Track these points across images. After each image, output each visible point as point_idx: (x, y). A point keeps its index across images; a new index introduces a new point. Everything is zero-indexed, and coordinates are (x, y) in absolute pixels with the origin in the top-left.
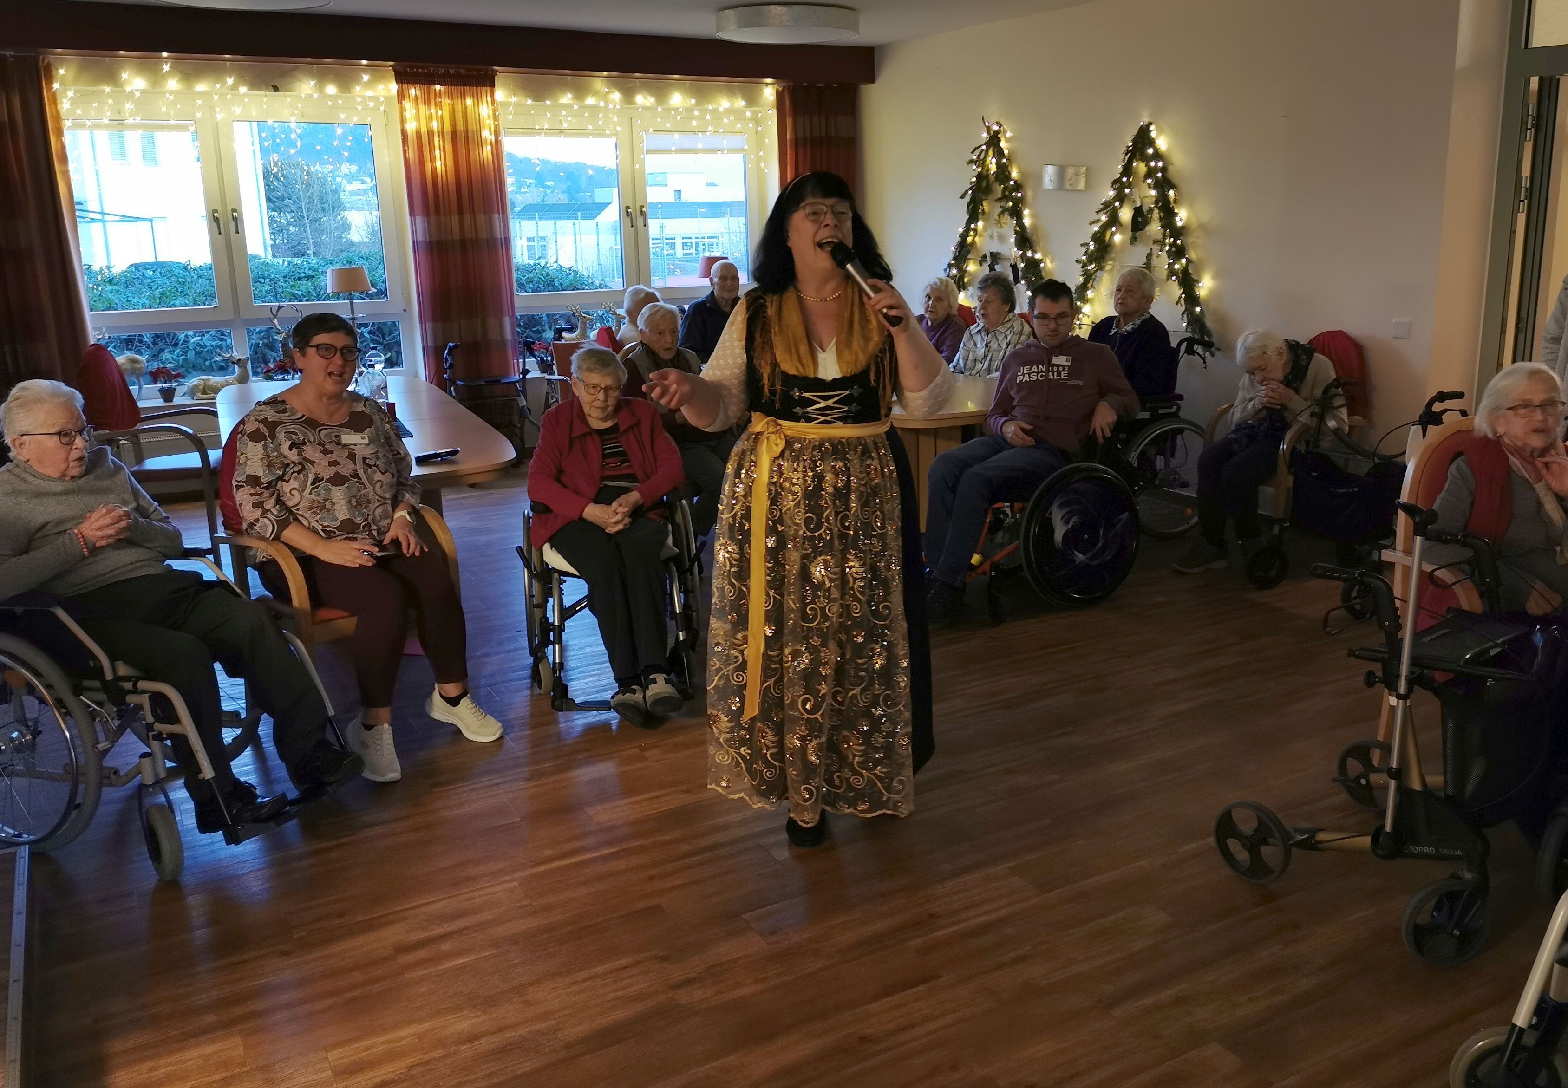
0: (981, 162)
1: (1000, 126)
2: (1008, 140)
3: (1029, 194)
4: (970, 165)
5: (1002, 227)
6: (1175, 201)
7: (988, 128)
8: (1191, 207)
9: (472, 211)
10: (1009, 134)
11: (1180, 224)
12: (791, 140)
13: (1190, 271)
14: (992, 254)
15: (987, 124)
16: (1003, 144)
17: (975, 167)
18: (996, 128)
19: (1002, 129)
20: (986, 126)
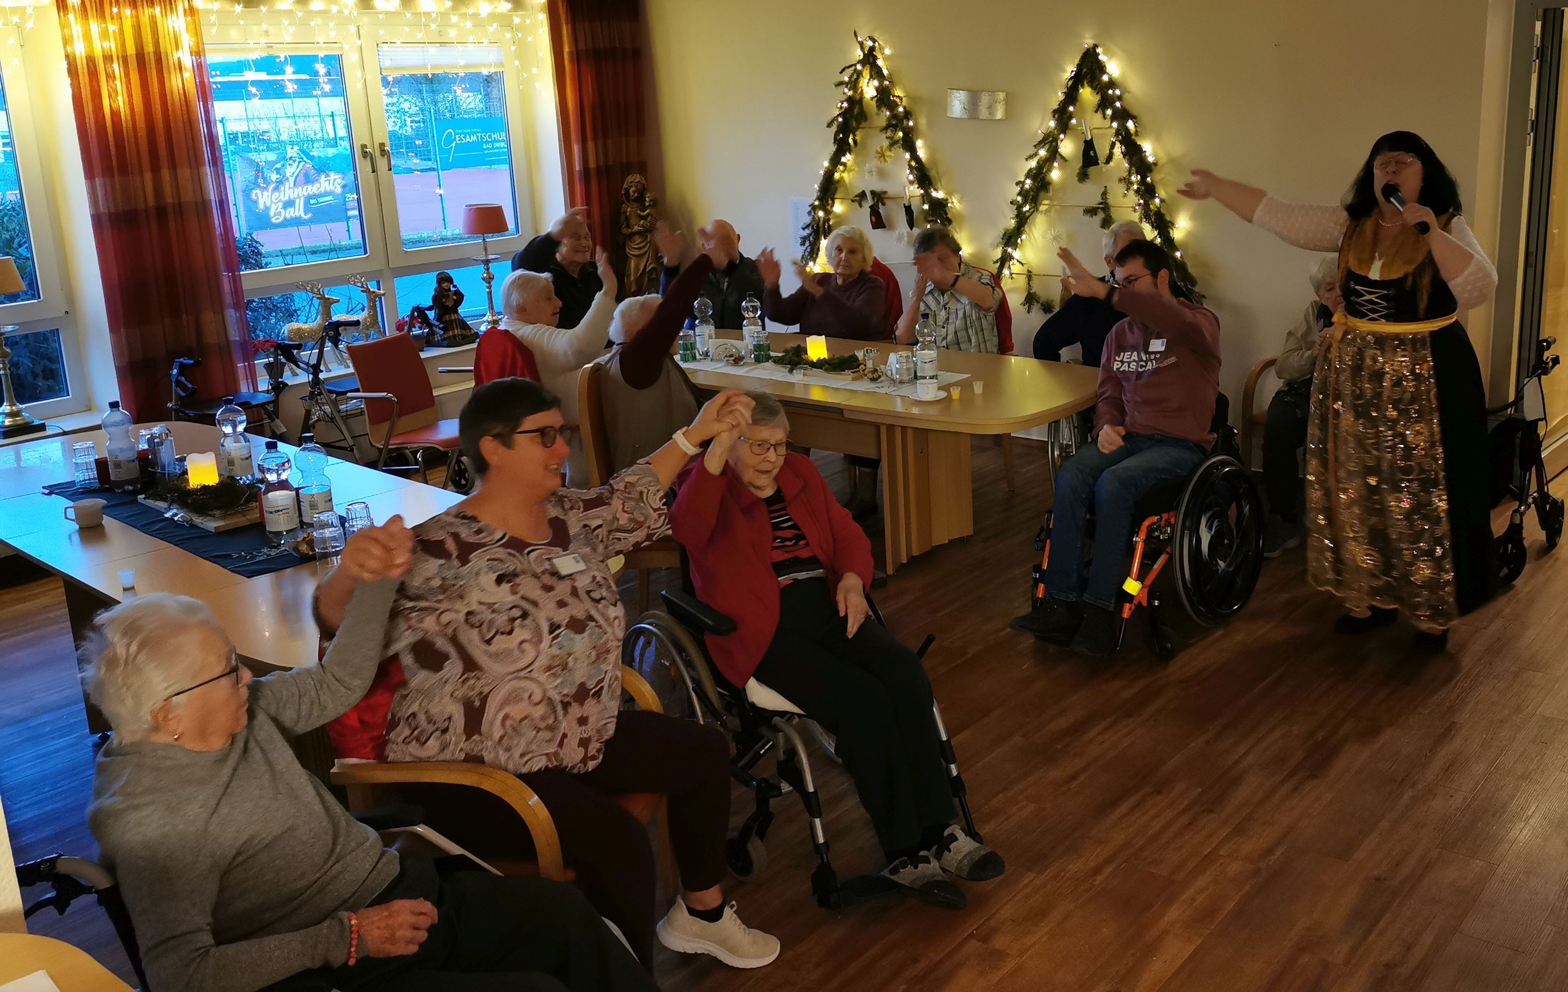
0: (854, 84)
1: (874, 41)
2: (886, 58)
3: (923, 122)
4: (840, 87)
5: (885, 161)
6: (1136, 133)
7: (861, 44)
8: (1157, 138)
9: (173, 167)
10: (887, 51)
11: (1147, 158)
12: (571, 53)
13: (1165, 212)
14: (873, 193)
15: (859, 39)
16: (880, 62)
17: (846, 90)
18: (870, 43)
19: (877, 44)
20: (859, 42)
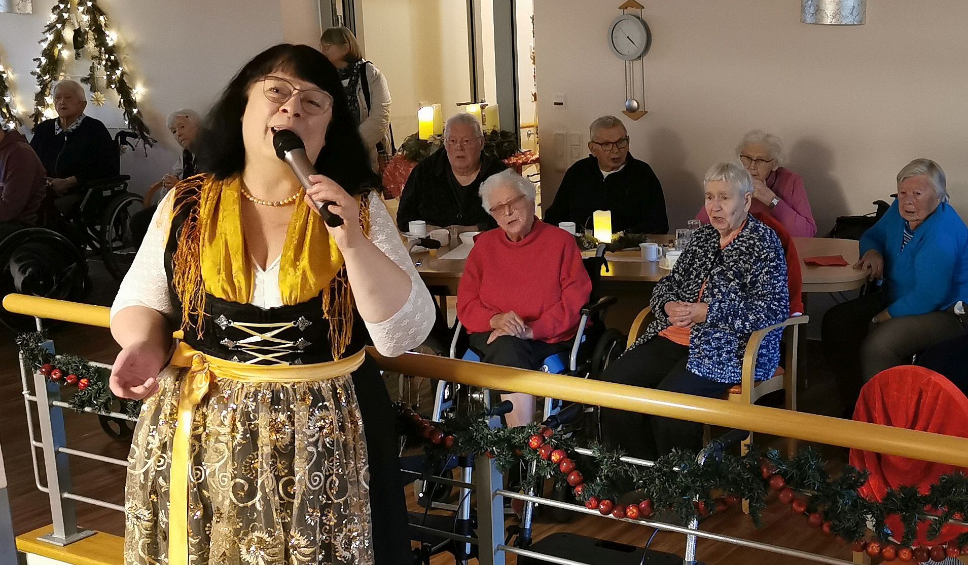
6: (106, 25)
11: (110, 44)
13: (126, 81)
